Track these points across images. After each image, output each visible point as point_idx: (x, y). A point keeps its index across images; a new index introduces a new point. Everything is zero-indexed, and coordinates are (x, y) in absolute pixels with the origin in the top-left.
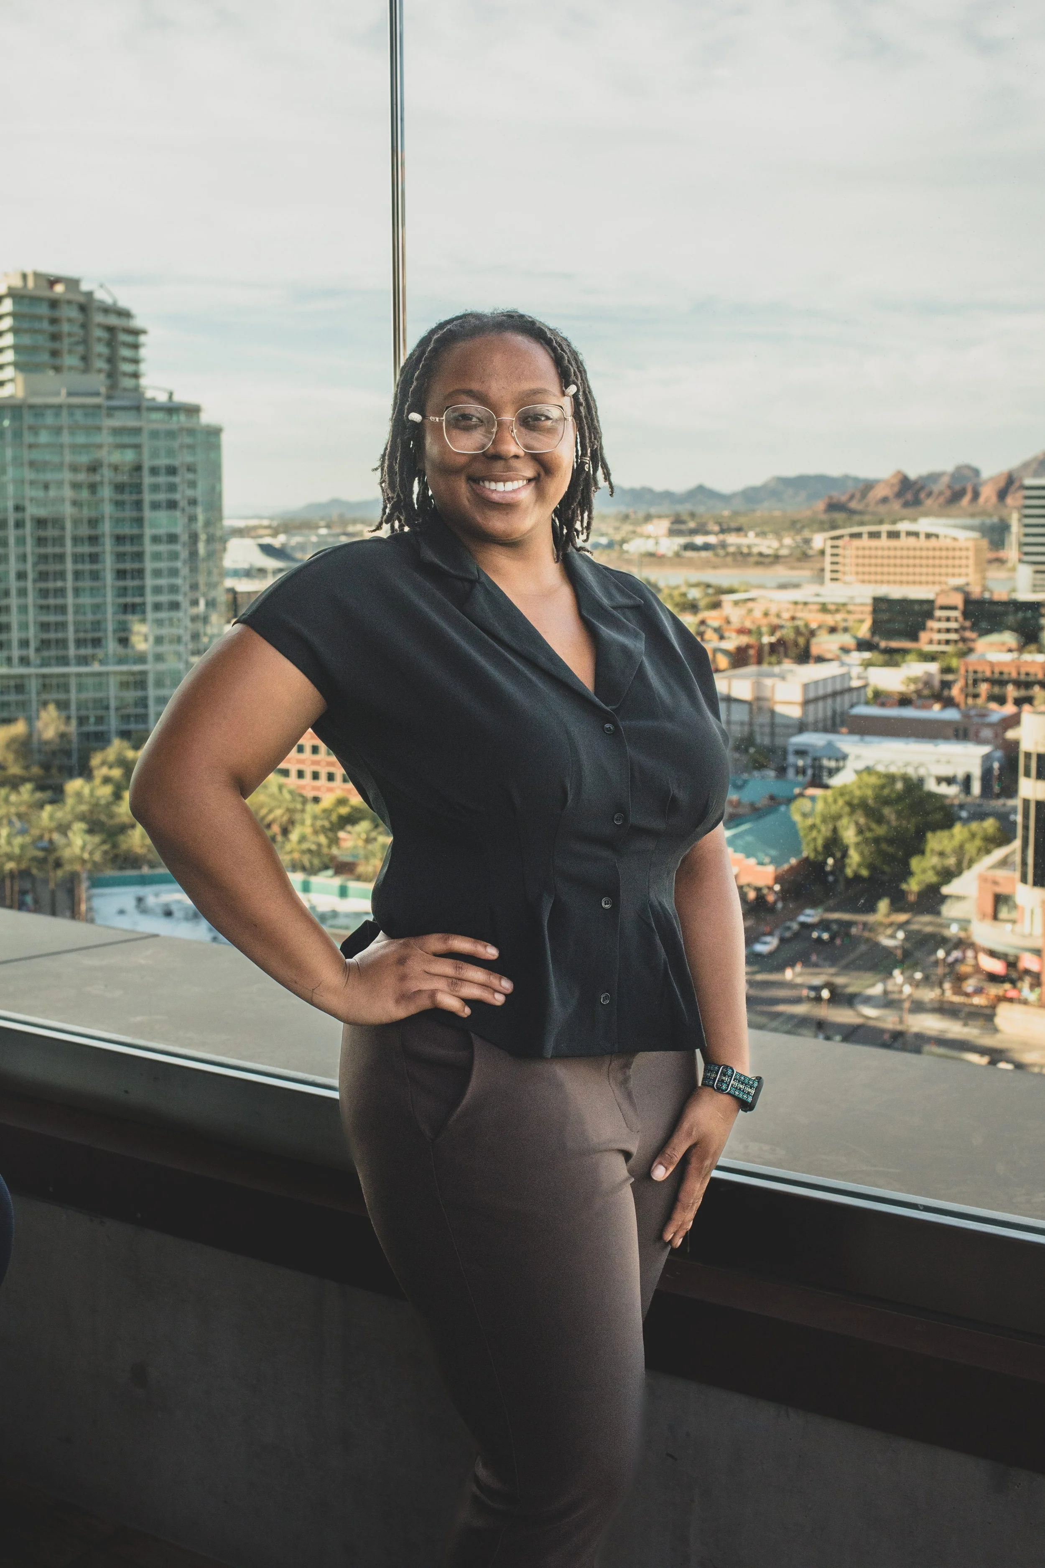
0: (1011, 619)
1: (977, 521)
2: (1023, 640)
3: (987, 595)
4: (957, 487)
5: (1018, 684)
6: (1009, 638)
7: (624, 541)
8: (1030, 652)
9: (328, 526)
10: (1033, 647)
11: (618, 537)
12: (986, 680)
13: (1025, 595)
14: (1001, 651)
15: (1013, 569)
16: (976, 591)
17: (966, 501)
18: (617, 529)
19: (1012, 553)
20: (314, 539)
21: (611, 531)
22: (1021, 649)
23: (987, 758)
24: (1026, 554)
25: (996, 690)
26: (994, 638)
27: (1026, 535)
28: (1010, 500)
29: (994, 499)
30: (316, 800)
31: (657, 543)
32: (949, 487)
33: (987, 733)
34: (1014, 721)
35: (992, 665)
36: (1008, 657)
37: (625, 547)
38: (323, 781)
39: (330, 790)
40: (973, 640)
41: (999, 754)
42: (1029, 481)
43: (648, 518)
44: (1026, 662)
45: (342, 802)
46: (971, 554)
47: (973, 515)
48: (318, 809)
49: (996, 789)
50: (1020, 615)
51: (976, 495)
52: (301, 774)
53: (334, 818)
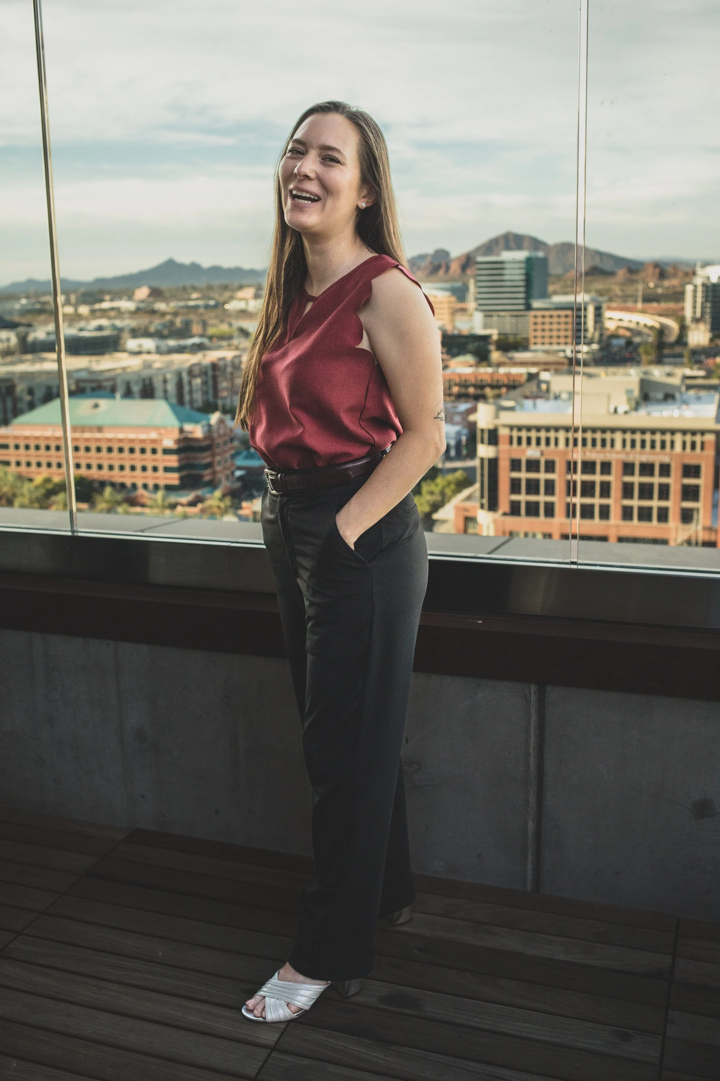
0: (471, 346)
1: (448, 285)
2: (477, 359)
3: (456, 332)
4: (436, 263)
5: (476, 386)
6: (469, 359)
7: (225, 302)
8: (483, 367)
9: (27, 297)
10: (484, 363)
11: (221, 300)
12: (456, 385)
13: (480, 331)
14: (465, 366)
15: (471, 315)
16: (449, 328)
17: (441, 272)
18: (221, 295)
19: (471, 304)
20: (17, 306)
21: (216, 296)
22: (478, 364)
23: (459, 434)
24: (480, 305)
25: (463, 390)
26: (461, 359)
27: (480, 293)
28: (469, 272)
29: (458, 271)
30: (31, 480)
31: (247, 304)
32: (431, 263)
33: (457, 418)
34: (474, 410)
35: (460, 375)
36: (469, 370)
37: (227, 306)
38: (34, 468)
39: (40, 473)
40: (448, 360)
41: (465, 431)
42: (480, 259)
43: (241, 287)
44: (480, 373)
45: (48, 480)
46: (446, 306)
47: (446, 281)
48: (32, 486)
49: (464, 452)
50: (476, 344)
51: (448, 268)
52: (18, 464)
53: (42, 491)
